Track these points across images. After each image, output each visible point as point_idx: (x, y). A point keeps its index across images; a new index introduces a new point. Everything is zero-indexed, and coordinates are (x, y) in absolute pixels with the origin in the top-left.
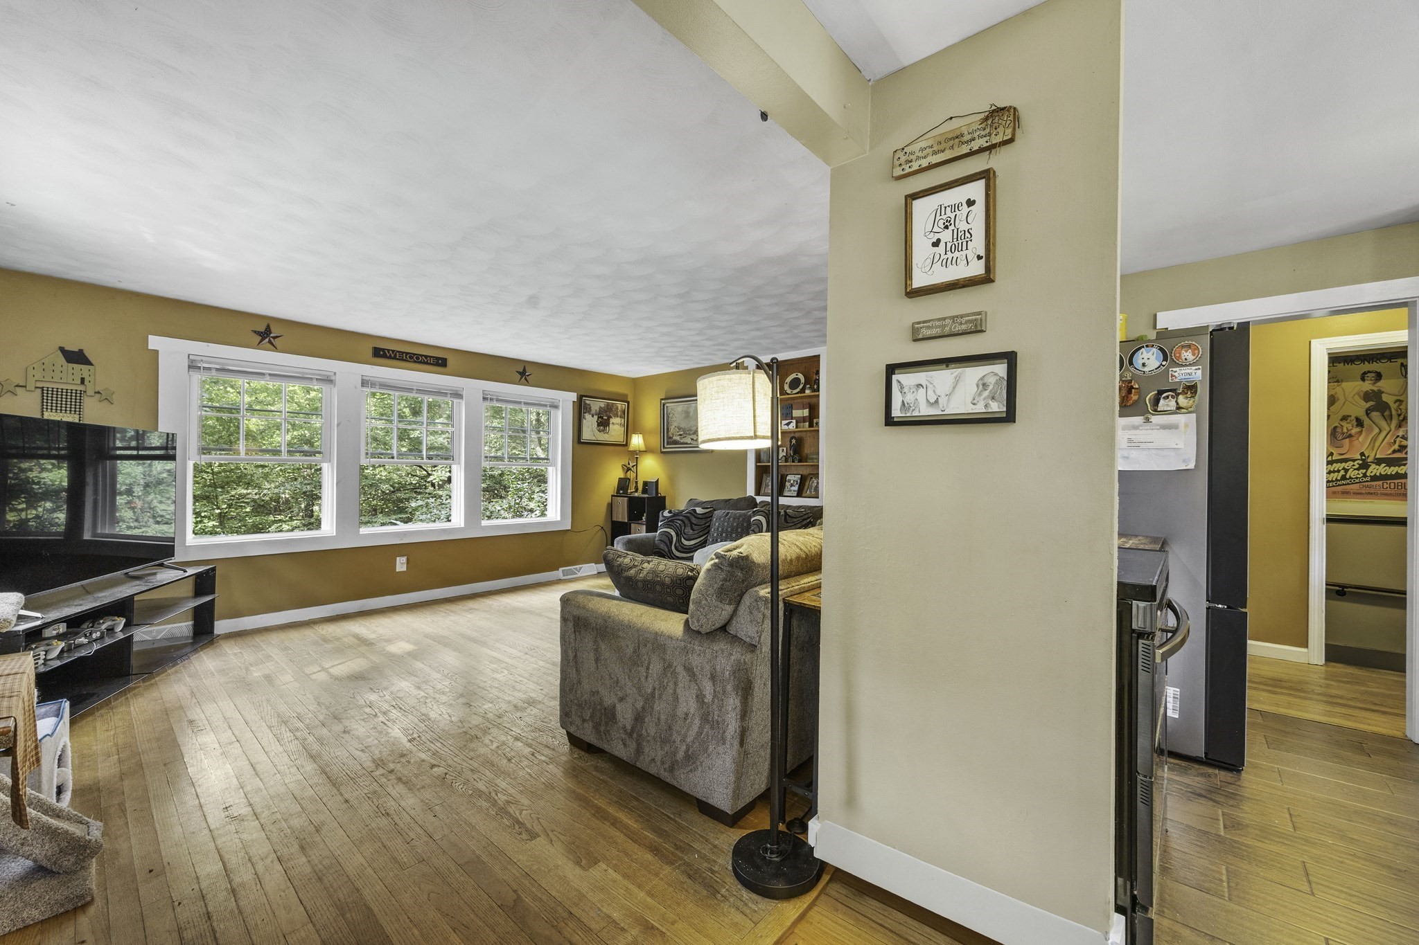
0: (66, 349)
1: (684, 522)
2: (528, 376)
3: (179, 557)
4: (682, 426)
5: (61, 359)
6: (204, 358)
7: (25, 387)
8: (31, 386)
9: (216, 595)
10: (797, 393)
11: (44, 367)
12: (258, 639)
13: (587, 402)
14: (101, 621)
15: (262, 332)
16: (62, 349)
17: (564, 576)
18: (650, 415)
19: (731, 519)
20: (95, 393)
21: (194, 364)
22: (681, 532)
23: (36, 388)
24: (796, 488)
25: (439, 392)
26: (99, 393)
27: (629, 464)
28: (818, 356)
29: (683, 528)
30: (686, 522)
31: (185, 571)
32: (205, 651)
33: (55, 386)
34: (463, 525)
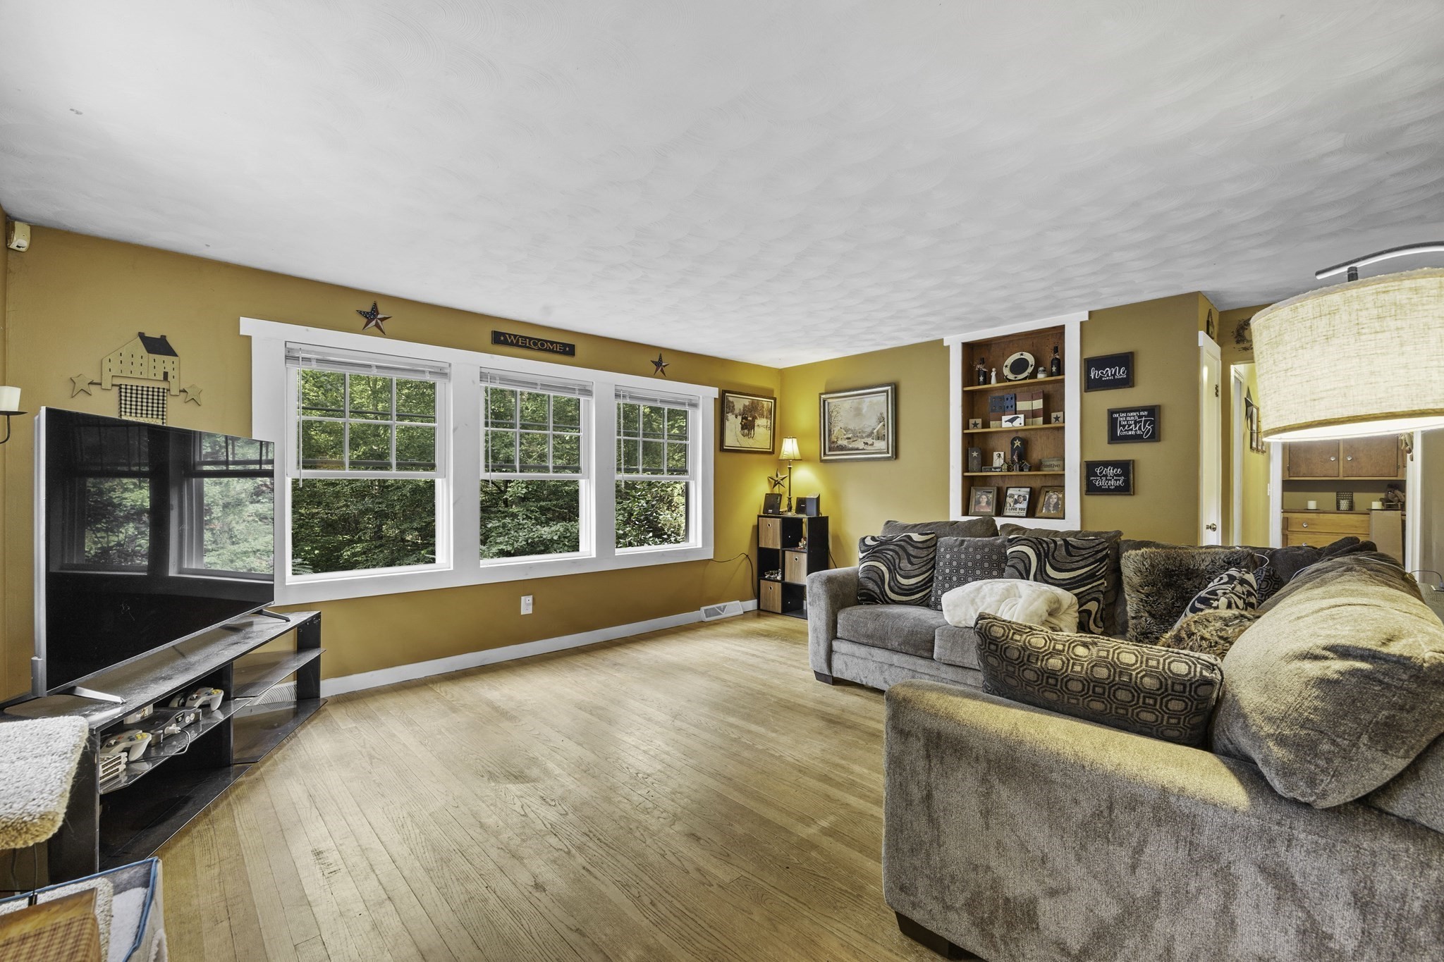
0: (147, 335)
1: (897, 553)
2: (664, 366)
3: (278, 601)
4: (852, 427)
5: (140, 348)
6: (303, 347)
7: (100, 384)
8: (106, 384)
9: (322, 649)
10: (1025, 378)
11: (121, 358)
12: (373, 705)
13: (731, 399)
14: (195, 696)
15: (368, 313)
16: (141, 335)
17: (707, 617)
18: (804, 414)
19: (971, 550)
20: (180, 391)
21: (291, 354)
22: (894, 566)
23: (113, 385)
24: (1024, 505)
25: (565, 388)
26: (184, 391)
27: (777, 476)
28: (1063, 327)
29: (897, 561)
30: (901, 552)
31: (288, 620)
32: (313, 723)
33: (135, 383)
34: (594, 555)
